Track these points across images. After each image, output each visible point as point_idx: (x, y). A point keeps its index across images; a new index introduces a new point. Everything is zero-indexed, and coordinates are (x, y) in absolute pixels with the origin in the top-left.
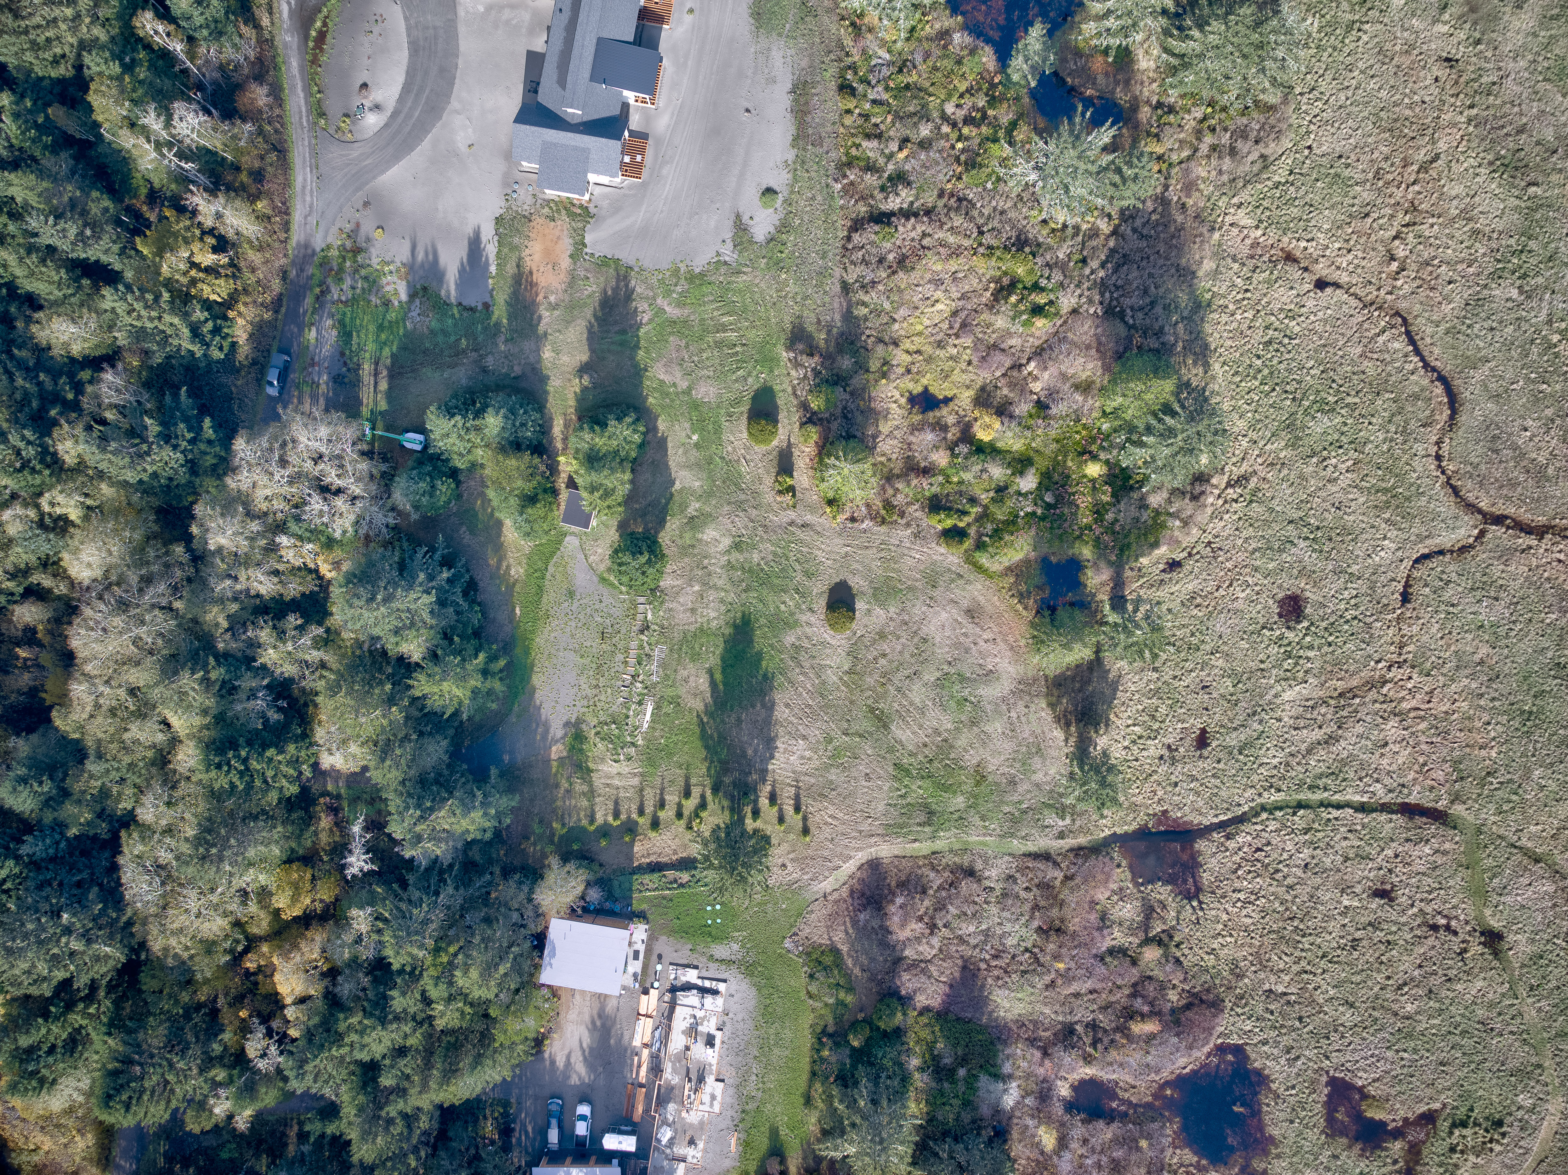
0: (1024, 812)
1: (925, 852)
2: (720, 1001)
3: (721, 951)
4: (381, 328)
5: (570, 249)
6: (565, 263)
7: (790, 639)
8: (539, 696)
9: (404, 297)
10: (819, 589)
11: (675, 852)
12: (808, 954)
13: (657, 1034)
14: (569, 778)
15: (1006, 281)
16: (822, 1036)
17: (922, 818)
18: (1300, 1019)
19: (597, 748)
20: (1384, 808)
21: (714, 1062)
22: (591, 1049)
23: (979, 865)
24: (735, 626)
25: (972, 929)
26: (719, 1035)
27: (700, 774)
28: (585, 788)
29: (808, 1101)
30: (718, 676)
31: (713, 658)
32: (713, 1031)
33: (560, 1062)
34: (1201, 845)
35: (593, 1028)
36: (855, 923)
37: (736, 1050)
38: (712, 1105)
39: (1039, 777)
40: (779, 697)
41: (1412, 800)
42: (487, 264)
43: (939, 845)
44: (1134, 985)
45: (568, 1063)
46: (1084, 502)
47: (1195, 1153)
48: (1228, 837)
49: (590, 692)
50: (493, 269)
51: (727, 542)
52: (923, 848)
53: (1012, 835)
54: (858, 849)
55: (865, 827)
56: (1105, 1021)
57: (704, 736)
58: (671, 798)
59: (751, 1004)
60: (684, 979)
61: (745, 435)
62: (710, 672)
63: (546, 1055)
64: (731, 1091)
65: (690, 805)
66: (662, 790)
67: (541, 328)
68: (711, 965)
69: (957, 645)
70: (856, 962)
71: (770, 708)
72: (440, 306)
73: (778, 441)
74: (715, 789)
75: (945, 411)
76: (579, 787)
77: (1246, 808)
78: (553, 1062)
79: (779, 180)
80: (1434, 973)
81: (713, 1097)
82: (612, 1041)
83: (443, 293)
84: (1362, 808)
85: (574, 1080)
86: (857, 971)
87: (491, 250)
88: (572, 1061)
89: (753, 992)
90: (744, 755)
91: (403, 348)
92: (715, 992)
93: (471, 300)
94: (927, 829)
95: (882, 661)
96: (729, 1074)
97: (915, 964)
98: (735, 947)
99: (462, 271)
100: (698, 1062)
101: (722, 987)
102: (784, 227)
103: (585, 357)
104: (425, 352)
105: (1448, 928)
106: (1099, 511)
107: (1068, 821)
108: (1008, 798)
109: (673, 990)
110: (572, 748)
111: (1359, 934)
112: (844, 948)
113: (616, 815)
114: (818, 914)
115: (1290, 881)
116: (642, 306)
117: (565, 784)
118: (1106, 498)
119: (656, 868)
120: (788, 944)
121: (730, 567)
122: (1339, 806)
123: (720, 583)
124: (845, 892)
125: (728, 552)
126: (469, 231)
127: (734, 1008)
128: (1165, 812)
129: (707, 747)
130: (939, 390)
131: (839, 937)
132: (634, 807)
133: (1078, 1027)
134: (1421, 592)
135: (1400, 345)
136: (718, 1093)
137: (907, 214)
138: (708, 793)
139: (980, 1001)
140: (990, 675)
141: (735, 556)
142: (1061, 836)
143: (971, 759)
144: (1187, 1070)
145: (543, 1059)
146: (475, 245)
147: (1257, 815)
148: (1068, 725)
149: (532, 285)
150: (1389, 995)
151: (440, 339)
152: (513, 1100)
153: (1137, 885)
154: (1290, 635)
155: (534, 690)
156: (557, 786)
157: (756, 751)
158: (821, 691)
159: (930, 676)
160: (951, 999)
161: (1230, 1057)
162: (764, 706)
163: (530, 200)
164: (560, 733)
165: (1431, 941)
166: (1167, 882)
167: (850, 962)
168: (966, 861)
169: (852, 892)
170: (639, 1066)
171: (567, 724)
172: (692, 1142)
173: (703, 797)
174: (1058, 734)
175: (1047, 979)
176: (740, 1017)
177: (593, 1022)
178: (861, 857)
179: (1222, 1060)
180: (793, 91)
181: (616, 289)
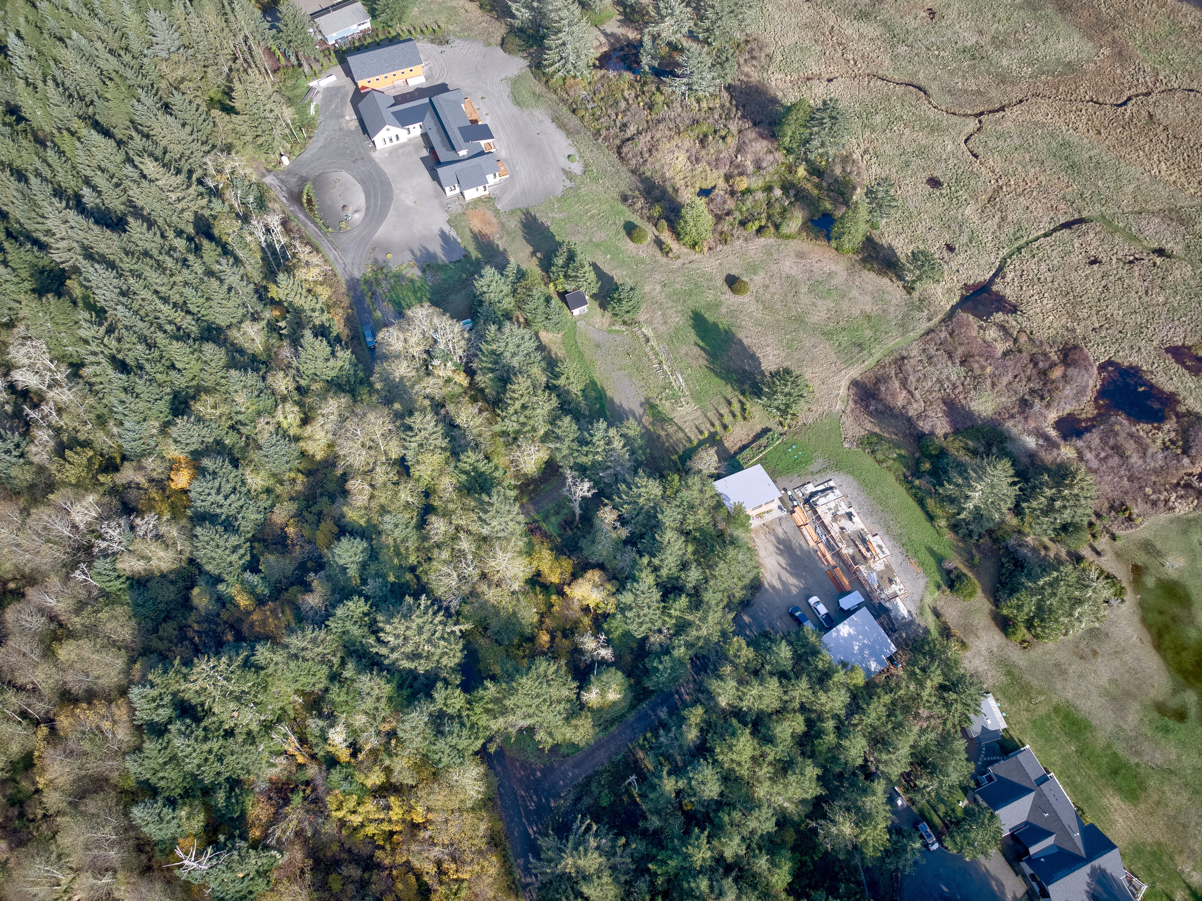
0: (903, 319)
1: (873, 364)
2: (837, 492)
3: (815, 466)
4: (415, 292)
5: (493, 215)
6: (494, 220)
7: (724, 310)
8: (617, 401)
9: (420, 274)
10: (720, 282)
11: (748, 435)
12: (862, 443)
13: (818, 530)
14: (662, 428)
15: (701, 136)
16: (906, 481)
17: (857, 349)
18: (1121, 332)
19: (665, 406)
20: (1055, 230)
21: (863, 527)
22: (789, 565)
23: (905, 354)
24: (693, 319)
25: (930, 384)
26: (852, 510)
27: (729, 391)
28: (675, 428)
29: (931, 518)
30: (702, 344)
31: (693, 336)
32: (848, 510)
33: (778, 585)
34: (995, 288)
35: (781, 552)
36: (871, 414)
37: (869, 514)
38: (883, 552)
39: (894, 301)
40: (741, 335)
41: (1062, 221)
42: (455, 240)
43: (877, 356)
44: (1031, 360)
45: (783, 583)
46: (809, 186)
47: (1147, 423)
48: (1003, 278)
49: (642, 383)
50: (459, 240)
51: (658, 288)
52: (870, 362)
53: (907, 332)
54: (840, 381)
55: (834, 368)
56: (1035, 385)
57: (717, 374)
58: (724, 410)
59: (855, 484)
60: (808, 492)
61: (631, 243)
62: (696, 344)
63: (767, 586)
64: (886, 538)
65: (736, 407)
66: (716, 410)
67: (501, 249)
68: (816, 477)
69: (805, 271)
70: (889, 433)
71: (740, 342)
72: (443, 268)
73: (650, 237)
74: (743, 393)
75: (716, 191)
76: (671, 429)
77: (998, 264)
78: (773, 588)
79: (572, 151)
80: (1153, 279)
81: (880, 547)
82: (798, 552)
83: (440, 262)
84: (1045, 235)
85: (794, 590)
86: (894, 437)
87: (453, 233)
88: (784, 579)
89: (850, 478)
90: (745, 371)
91: (433, 294)
92: (831, 488)
93: (456, 258)
94: (865, 352)
95: (776, 296)
96: (876, 529)
97: (919, 416)
98: (820, 460)
99: (443, 249)
100: (854, 532)
101: (832, 484)
102: (586, 165)
103: (531, 249)
104: (446, 290)
105: (1137, 259)
106: (817, 186)
107: (926, 312)
108: (889, 317)
109: (807, 501)
110: (654, 415)
111: (1103, 283)
112: (877, 430)
113: (701, 432)
114: (848, 421)
115: (1049, 279)
116: (544, 220)
117: (663, 433)
118: (817, 180)
119: (743, 448)
120: (846, 445)
121: (668, 296)
122: (1036, 240)
123: (669, 305)
124: (851, 404)
125: (663, 291)
126: (437, 232)
127: (848, 491)
128: (965, 284)
129: (722, 378)
130: (707, 185)
131: (869, 426)
132: (708, 426)
133: (1026, 397)
134: (980, 151)
135: (879, 83)
136: (881, 543)
137: (639, 133)
138: (741, 398)
139: (969, 415)
140: (831, 275)
141: (667, 289)
142: (929, 320)
143: (856, 312)
144: (1098, 387)
145: (766, 590)
146: (443, 236)
147: (1005, 263)
148: (885, 273)
149: (485, 236)
150: (1146, 299)
151: (450, 281)
152: (767, 629)
153: (985, 321)
154: (943, 191)
155: (612, 400)
156: (659, 436)
157: (750, 365)
158: (758, 323)
159: (804, 289)
160: (953, 422)
161: (1110, 368)
162: (736, 344)
163: (459, 207)
164: (641, 411)
165: (1136, 268)
166: (997, 312)
167: (886, 435)
168: (896, 355)
169: (856, 402)
170: (824, 556)
171: (642, 405)
172: (891, 581)
173: (740, 401)
174: (885, 281)
175: (989, 382)
176: (855, 494)
177: (778, 548)
178: (845, 383)
179: (1108, 372)
180: (553, 121)
181: (526, 218)
